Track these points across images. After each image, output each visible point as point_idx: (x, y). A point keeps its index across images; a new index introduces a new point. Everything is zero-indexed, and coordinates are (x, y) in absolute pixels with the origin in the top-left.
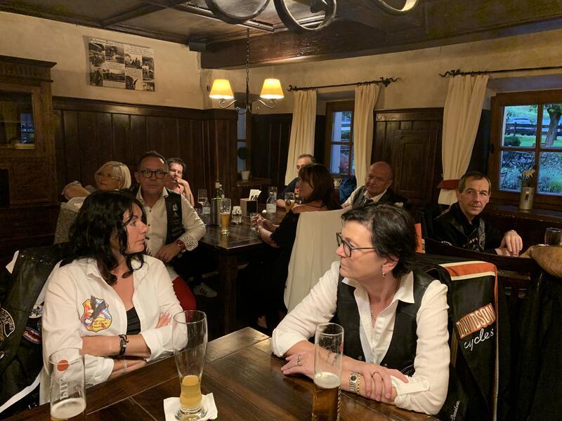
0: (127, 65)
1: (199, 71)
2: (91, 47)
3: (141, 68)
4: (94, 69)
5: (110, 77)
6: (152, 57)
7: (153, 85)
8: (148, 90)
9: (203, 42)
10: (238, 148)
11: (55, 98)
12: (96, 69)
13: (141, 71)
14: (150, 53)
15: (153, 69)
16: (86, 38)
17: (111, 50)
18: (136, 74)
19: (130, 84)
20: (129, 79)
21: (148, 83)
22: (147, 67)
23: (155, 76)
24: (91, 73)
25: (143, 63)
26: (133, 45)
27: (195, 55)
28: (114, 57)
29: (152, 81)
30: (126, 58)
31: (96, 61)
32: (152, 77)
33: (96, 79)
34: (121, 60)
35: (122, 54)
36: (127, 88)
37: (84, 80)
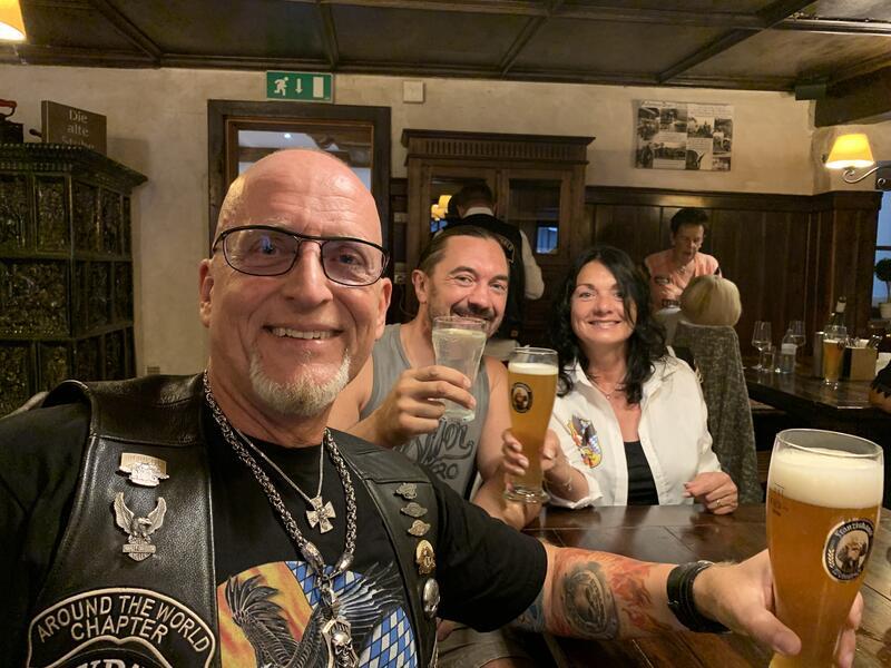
0: (690, 134)
1: (811, 132)
2: (642, 114)
3: (710, 136)
4: (643, 143)
5: (665, 153)
6: (729, 117)
7: (728, 160)
8: (720, 169)
9: (820, 83)
11: (589, 189)
12: (645, 143)
13: (711, 141)
14: (728, 113)
15: (731, 136)
16: (636, 102)
17: (668, 115)
18: (704, 148)
19: (692, 162)
20: (692, 154)
21: (721, 159)
22: (721, 135)
23: (733, 147)
24: (638, 151)
25: (716, 129)
26: (700, 104)
27: (806, 106)
28: (672, 125)
29: (727, 155)
30: (690, 124)
31: (645, 133)
32: (727, 148)
33: (644, 158)
34: (681, 128)
35: (685, 119)
36: (687, 169)
37: (628, 159)
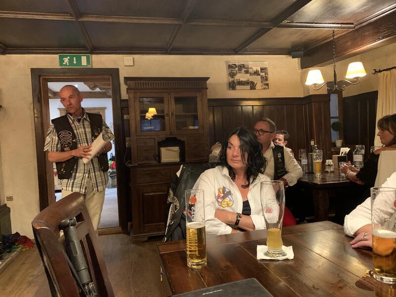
0: (251, 74)
1: (300, 71)
2: (230, 67)
3: (259, 75)
4: (231, 80)
5: (241, 83)
6: (266, 66)
7: (267, 85)
8: (264, 89)
9: (301, 51)
10: (332, 123)
11: (209, 100)
12: (232, 79)
13: (260, 77)
14: (265, 64)
15: (268, 75)
16: (227, 62)
17: (241, 67)
18: (257, 79)
19: (253, 86)
20: (252, 83)
21: (264, 84)
22: (264, 74)
23: (269, 79)
24: (229, 83)
25: (261, 72)
26: (254, 61)
27: (296, 62)
28: (243, 71)
29: (267, 82)
30: (250, 70)
31: (232, 75)
32: (267, 79)
33: (232, 86)
34: (247, 72)
35: (248, 68)
36: (251, 89)
37: (226, 87)
